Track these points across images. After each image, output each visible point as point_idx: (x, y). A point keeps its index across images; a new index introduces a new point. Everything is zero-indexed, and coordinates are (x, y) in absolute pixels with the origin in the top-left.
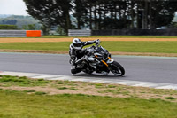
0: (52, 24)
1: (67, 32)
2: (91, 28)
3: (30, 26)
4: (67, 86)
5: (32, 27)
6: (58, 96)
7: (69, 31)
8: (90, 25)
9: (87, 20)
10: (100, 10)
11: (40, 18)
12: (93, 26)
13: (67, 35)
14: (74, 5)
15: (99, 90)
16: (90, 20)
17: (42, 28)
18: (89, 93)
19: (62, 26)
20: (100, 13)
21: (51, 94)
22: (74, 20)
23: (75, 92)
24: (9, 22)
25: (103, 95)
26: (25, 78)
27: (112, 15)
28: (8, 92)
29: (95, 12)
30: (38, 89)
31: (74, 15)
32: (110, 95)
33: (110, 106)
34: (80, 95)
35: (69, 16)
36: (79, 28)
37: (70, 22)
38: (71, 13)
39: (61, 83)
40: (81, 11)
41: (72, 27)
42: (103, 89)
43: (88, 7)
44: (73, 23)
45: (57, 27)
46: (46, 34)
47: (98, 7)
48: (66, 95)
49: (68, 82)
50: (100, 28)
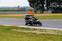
0: (38, 9)
1: (43, 12)
2: (52, 11)
3: (30, 10)
5: (31, 10)
6: (40, 34)
7: (44, 12)
8: (51, 10)
9: (50, 8)
10: (55, 4)
11: (34, 7)
13: (43, 13)
14: (46, 3)
15: (55, 32)
17: (34, 11)
18: (51, 33)
20: (55, 5)
21: (38, 33)
22: (46, 8)
23: (46, 33)
24: (23, 9)
25: (56, 34)
26: (29, 28)
27: (59, 6)
28: (23, 33)
29: (53, 5)
30: (33, 32)
31: (46, 6)
32: (59, 34)
33: (59, 38)
34: (48, 34)
35: (44, 6)
36: (47, 11)
37: (44, 9)
38: (44, 5)
39: (41, 30)
40: (48, 5)
42: (56, 32)
43: (51, 3)
44: (45, 9)
45: (40, 10)
46: (36, 13)
47: (54, 3)
48: (43, 34)
49: (44, 29)
50: (55, 11)
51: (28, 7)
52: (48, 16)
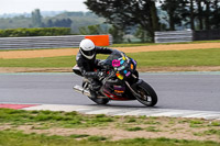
0: (127, 23)
1: (153, 36)
2: (193, 28)
3: (91, 28)
4: (142, 126)
5: (94, 30)
6: (124, 142)
7: (156, 33)
8: (192, 23)
9: (185, 14)
11: (107, 15)
12: (195, 23)
13: (153, 41)
15: (197, 131)
16: (191, 14)
17: (111, 31)
18: (179, 136)
19: (143, 27)
21: (115, 139)
23: (154, 136)
24: (59, 23)
25: (202, 139)
26: (74, 113)
30: (94, 131)
31: (164, 7)
34: (163, 139)
35: (155, 9)
36: (172, 29)
37: (158, 19)
38: (158, 4)
39: (133, 120)
41: (161, 28)
42: (202, 130)
44: (162, 21)
45: (136, 28)
46: (118, 40)
48: (139, 140)
49: (145, 117)
50: (208, 28)
51: (81, 14)
52: (176, 55)
